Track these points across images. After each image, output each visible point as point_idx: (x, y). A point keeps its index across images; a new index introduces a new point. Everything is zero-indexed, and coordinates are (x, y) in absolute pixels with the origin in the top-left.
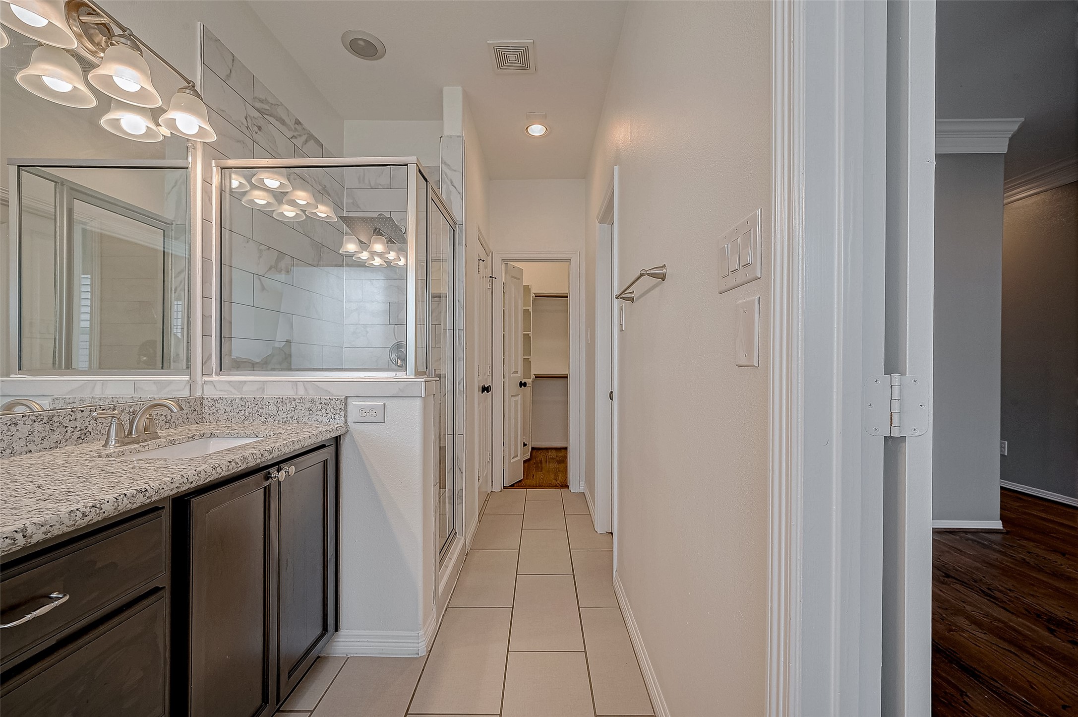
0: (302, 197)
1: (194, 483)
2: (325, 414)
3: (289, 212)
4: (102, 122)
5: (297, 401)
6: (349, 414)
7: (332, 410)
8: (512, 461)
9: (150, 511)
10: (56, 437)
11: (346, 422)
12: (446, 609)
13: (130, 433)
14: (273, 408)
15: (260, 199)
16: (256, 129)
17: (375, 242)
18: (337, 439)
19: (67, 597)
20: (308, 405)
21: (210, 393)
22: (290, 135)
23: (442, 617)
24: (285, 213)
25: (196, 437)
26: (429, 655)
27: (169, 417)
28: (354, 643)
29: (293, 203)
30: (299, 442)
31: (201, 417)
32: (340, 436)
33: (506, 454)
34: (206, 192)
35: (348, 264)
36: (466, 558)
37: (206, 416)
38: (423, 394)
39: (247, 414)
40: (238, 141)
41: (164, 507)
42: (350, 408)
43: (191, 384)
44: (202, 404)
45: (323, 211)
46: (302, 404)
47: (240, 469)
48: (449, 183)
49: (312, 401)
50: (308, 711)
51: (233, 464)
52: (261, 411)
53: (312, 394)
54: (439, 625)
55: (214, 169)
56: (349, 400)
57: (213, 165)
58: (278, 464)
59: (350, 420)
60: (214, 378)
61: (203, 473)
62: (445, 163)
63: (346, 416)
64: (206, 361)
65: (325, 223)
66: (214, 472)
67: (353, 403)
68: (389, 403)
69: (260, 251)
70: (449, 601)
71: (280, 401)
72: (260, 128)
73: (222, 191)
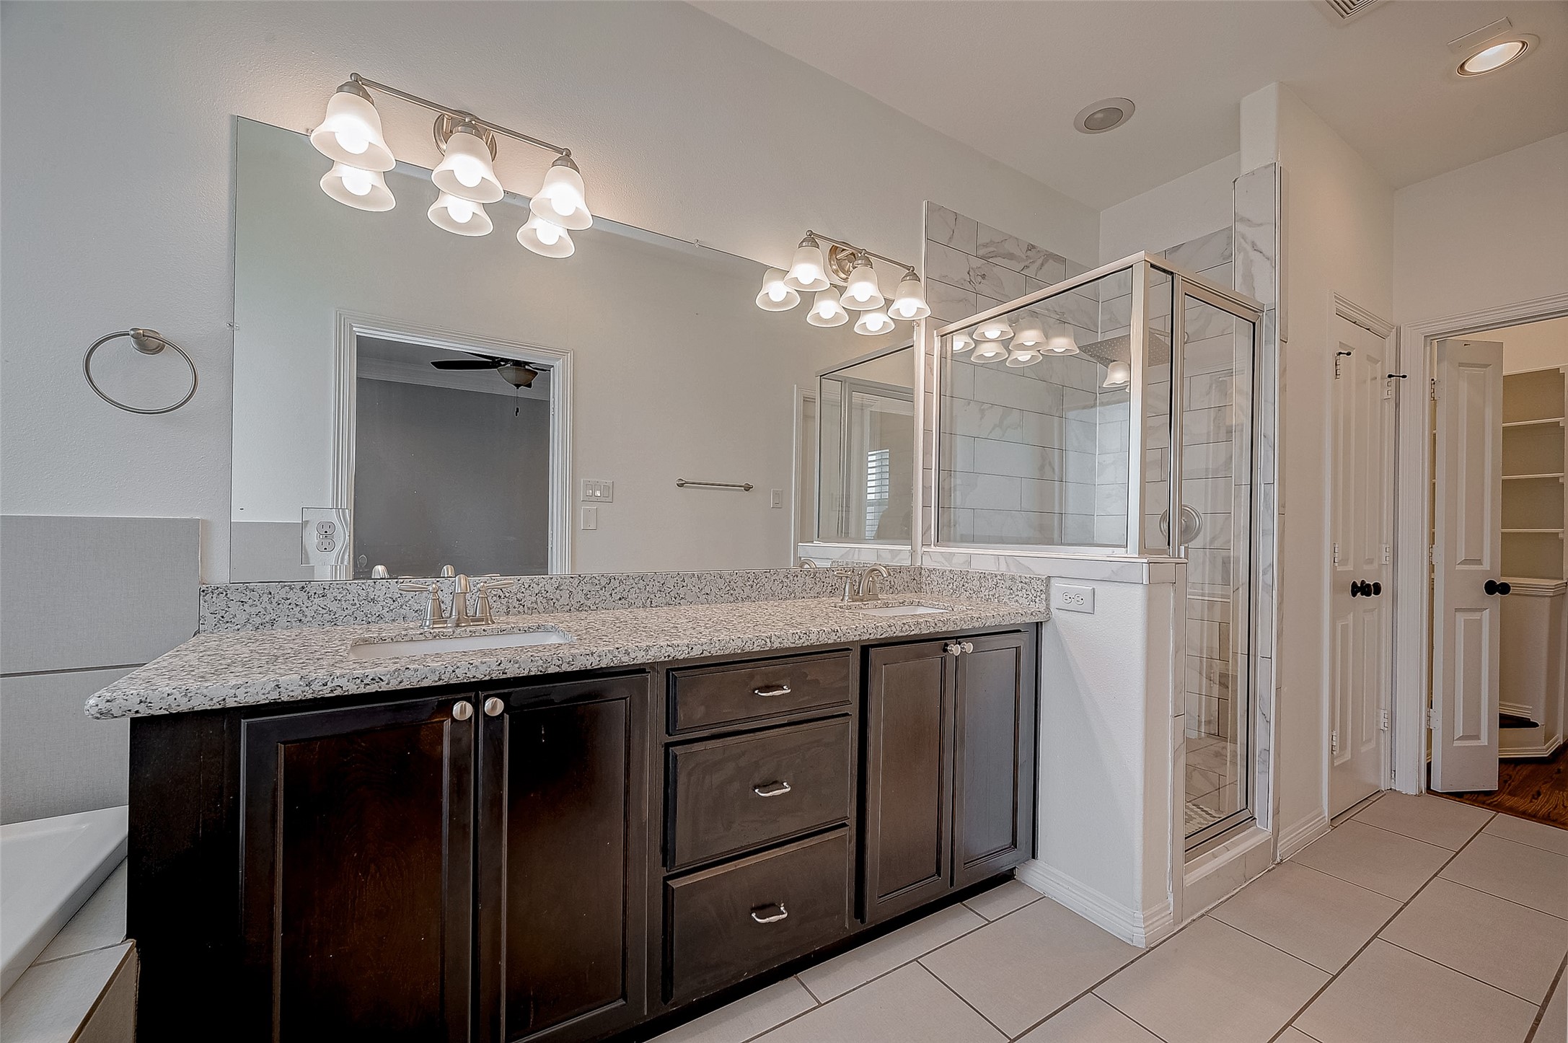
0: (1030, 336)
1: (872, 635)
2: (1025, 595)
3: (1024, 357)
4: (856, 329)
5: (999, 577)
6: (1052, 598)
7: (1033, 591)
8: (1457, 744)
9: (839, 650)
10: (817, 589)
11: (1048, 608)
12: (1203, 915)
13: (859, 593)
14: (976, 583)
15: (989, 351)
16: (979, 279)
17: (1113, 370)
18: (1038, 625)
19: (790, 691)
20: (1009, 583)
21: (928, 563)
22: (1018, 267)
23: (1189, 921)
24: (1019, 358)
25: (906, 604)
26: (1149, 951)
27: (893, 583)
28: (1054, 884)
29: (1022, 347)
30: (979, 620)
31: (919, 586)
32: (1041, 622)
33: (1437, 725)
34: (928, 365)
35: (1102, 403)
36: (1274, 868)
37: (924, 586)
38: (1144, 581)
39: (955, 587)
40: (961, 301)
41: (852, 650)
42: (1053, 591)
43: (913, 553)
44: (920, 574)
45: (1061, 344)
46: (1003, 582)
47: (913, 633)
48: (1249, 248)
49: (1013, 579)
50: (987, 920)
51: (906, 626)
52: (967, 585)
53: (1014, 571)
54: (1180, 928)
55: (936, 338)
56: (1053, 580)
57: (935, 335)
58: (959, 638)
59: (1053, 606)
60: (933, 548)
61: (880, 627)
62: (1243, 220)
63: (1047, 600)
64: (925, 532)
65: (1066, 358)
66: (889, 629)
67: (1055, 584)
68: (1100, 588)
69: (982, 411)
70: (1213, 908)
71: (983, 576)
72: (983, 276)
73: (943, 357)
